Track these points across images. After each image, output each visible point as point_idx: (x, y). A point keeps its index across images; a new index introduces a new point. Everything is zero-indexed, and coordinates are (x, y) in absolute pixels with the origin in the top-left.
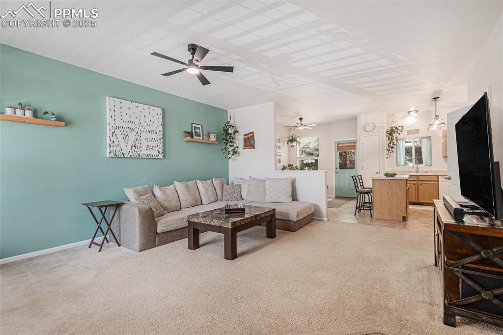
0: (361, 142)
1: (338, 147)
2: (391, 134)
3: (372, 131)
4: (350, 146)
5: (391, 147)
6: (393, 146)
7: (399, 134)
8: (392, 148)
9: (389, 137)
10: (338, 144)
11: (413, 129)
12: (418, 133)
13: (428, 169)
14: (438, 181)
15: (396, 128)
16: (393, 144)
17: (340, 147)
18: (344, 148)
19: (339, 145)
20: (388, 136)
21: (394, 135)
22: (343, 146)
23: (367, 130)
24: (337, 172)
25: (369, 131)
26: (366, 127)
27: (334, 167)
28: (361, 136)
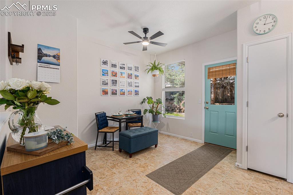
0: (245, 57)
1: (209, 73)
3: (270, 30)
4: (226, 70)
10: (209, 69)
17: (212, 72)
19: (211, 70)
22: (216, 71)
23: (258, 32)
24: (208, 109)
25: (261, 33)
26: (256, 27)
27: (204, 101)
28: (244, 45)
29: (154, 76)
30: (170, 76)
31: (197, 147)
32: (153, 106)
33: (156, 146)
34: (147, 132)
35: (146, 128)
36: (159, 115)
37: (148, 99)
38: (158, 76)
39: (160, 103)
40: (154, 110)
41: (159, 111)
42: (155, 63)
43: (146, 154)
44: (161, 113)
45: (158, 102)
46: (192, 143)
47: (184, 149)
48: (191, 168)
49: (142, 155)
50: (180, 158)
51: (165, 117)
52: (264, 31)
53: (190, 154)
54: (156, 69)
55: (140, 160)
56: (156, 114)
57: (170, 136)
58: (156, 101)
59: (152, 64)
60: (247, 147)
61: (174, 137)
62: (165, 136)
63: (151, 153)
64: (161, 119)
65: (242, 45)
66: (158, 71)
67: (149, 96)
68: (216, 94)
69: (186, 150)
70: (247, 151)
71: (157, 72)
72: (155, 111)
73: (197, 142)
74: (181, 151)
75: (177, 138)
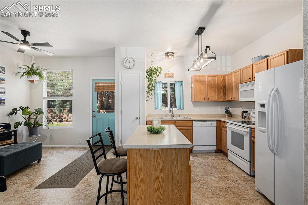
0: (120, 80)
1: (96, 86)
2: (150, 75)
3: (132, 67)
4: (109, 86)
5: (151, 88)
6: (153, 88)
7: (158, 76)
8: (151, 90)
9: (148, 78)
10: (96, 83)
11: (169, 72)
12: (173, 77)
13: (180, 112)
14: (192, 126)
15: (156, 69)
16: (152, 86)
17: (98, 86)
18: (102, 87)
19: (98, 84)
20: (148, 76)
21: (153, 76)
22: (101, 86)
23: (126, 66)
24: (95, 116)
25: (128, 67)
26: (125, 63)
27: (91, 110)
28: (119, 73)
29: (32, 81)
30: (50, 80)
31: (85, 151)
32: (29, 117)
33: (39, 161)
34: (27, 147)
35: (23, 144)
36: (39, 127)
37: (21, 109)
38: (36, 82)
39: (41, 113)
40: (32, 121)
41: (39, 122)
42: (32, 66)
43: (27, 172)
44: (43, 125)
45: (38, 112)
46: (80, 149)
47: (74, 155)
48: (82, 167)
49: (21, 174)
50: (71, 163)
51: (49, 128)
52: (130, 67)
53: (80, 158)
54: (35, 75)
55: (20, 179)
56: (34, 126)
57: (54, 148)
58: (34, 111)
59: (28, 67)
60: (121, 140)
61: (60, 148)
62: (49, 149)
63: (33, 169)
64: (41, 132)
65: (118, 72)
66: (37, 76)
67: (24, 105)
68: (101, 101)
69: (76, 156)
70: (121, 143)
71: (36, 78)
72: (33, 123)
73: (85, 147)
74: (71, 158)
75: (65, 148)
